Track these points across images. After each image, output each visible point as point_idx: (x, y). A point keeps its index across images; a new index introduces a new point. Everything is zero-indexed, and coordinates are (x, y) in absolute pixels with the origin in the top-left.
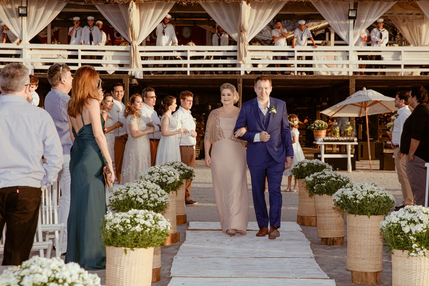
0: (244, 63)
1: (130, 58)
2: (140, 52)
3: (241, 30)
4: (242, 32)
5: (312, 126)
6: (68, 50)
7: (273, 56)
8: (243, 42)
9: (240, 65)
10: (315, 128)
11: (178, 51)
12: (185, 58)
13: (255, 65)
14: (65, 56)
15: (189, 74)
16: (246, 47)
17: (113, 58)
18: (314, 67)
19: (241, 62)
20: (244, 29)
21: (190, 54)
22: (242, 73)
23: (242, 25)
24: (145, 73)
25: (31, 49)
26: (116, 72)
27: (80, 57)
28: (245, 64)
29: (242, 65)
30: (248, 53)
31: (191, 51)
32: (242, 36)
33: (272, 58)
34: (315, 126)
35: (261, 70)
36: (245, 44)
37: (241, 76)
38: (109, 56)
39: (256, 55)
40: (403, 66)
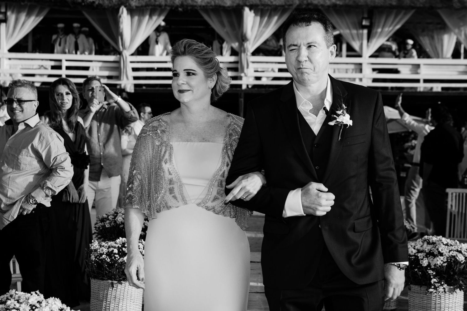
0: (246, 75)
1: (118, 69)
2: (131, 62)
3: (243, 39)
4: (243, 41)
6: (51, 60)
8: (245, 52)
9: (241, 78)
13: (258, 78)
14: (47, 67)
16: (248, 57)
17: (101, 69)
19: (243, 75)
20: (246, 38)
22: (244, 87)
23: (244, 34)
24: (136, 86)
25: (10, 59)
27: (64, 68)
29: (244, 78)
32: (244, 46)
33: (277, 70)
35: (265, 83)
36: (247, 54)
37: (243, 91)
38: (96, 67)
39: (260, 67)
40: (422, 81)
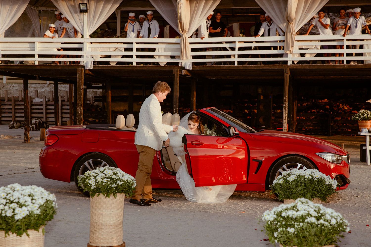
1: (180, 50)
2: (191, 43)
3: (288, 20)
4: (289, 22)
5: (356, 116)
6: (124, 43)
7: (321, 46)
8: (291, 32)
9: (287, 55)
10: (360, 118)
11: (226, 43)
12: (233, 49)
13: (303, 55)
14: (121, 49)
15: (236, 64)
16: (294, 36)
17: (165, 50)
18: (364, 56)
19: (288, 52)
20: (290, 18)
21: (238, 45)
22: (290, 63)
23: (288, 15)
24: (194, 64)
25: (91, 43)
26: (168, 64)
27: (134, 50)
28: (292, 54)
29: (290, 56)
30: (296, 43)
31: (239, 42)
32: (290, 26)
33: (319, 48)
34: (359, 117)
35: (308, 60)
36: (292, 34)
37: (288, 66)
38: (162, 48)
39: (304, 44)
